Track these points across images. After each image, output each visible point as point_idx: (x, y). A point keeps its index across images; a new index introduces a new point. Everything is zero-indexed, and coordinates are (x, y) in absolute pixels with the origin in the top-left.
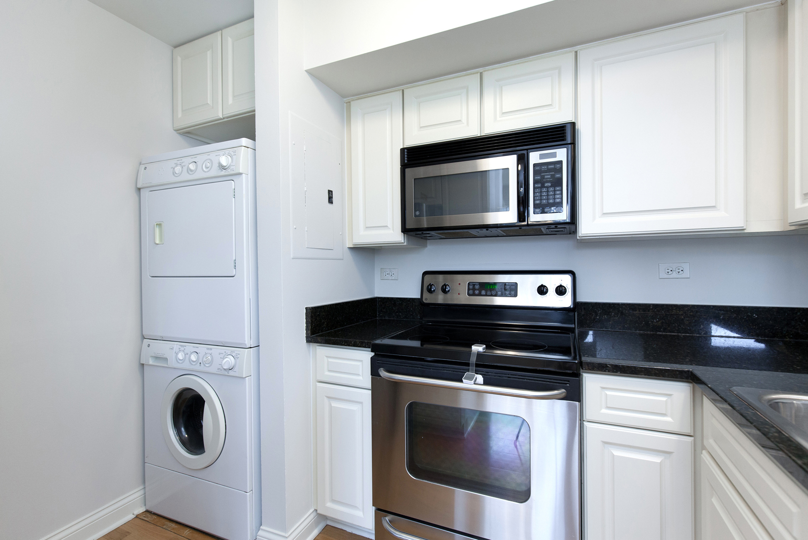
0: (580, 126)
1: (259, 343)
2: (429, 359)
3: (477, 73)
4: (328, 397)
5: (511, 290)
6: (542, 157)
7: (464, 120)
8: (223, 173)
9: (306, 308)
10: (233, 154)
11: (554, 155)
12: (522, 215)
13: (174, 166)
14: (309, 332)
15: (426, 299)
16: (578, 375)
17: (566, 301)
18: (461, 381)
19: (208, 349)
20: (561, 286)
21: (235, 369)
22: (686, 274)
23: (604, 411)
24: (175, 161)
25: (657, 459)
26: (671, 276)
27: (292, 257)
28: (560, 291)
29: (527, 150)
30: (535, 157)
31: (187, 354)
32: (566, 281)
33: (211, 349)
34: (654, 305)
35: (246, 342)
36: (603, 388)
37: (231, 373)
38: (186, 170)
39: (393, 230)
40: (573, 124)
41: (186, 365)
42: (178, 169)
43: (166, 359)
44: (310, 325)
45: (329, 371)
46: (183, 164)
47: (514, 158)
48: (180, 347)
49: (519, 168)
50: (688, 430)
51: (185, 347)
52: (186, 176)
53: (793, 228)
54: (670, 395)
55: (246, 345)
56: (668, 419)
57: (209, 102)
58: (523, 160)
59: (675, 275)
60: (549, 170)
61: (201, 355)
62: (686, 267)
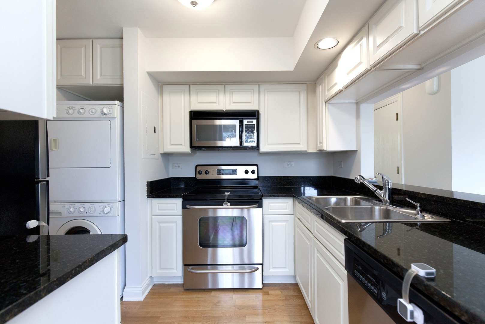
0: (260, 112)
1: (125, 199)
2: (208, 199)
3: (223, 84)
4: (158, 222)
5: (235, 172)
6: (248, 122)
7: (218, 102)
8: (104, 116)
9: (147, 182)
10: (110, 108)
11: (252, 122)
12: (241, 143)
13: (67, 109)
14: (149, 193)
15: (198, 177)
16: (261, 199)
17: (255, 176)
18: (223, 205)
19: (91, 204)
20: (253, 170)
21: (112, 212)
22: (293, 165)
23: (269, 210)
24: (68, 106)
25: (284, 223)
26: (289, 166)
27: (142, 158)
28: (253, 172)
29: (243, 119)
30: (245, 122)
31: (76, 208)
32: (255, 168)
33: (94, 204)
34: (283, 176)
35: (118, 199)
36: (269, 203)
37: (108, 215)
38: (77, 112)
39: (185, 146)
40: (258, 111)
41: (76, 214)
42: (71, 111)
43: (60, 213)
44: (149, 190)
45: (159, 210)
46: (74, 109)
47: (238, 121)
48: (70, 205)
49: (240, 125)
50: (292, 213)
51: (74, 205)
52: (76, 115)
53: (318, 151)
54: (288, 203)
55: (117, 200)
56: (287, 210)
57: (83, 74)
58: (241, 122)
59: (290, 166)
60: (250, 127)
61: (87, 209)
62: (293, 163)
